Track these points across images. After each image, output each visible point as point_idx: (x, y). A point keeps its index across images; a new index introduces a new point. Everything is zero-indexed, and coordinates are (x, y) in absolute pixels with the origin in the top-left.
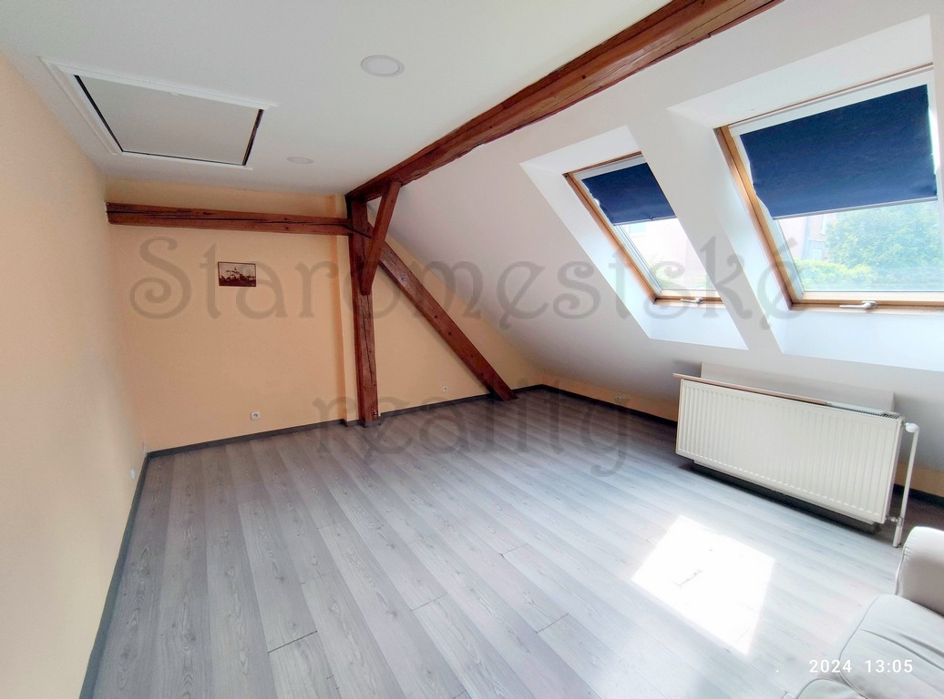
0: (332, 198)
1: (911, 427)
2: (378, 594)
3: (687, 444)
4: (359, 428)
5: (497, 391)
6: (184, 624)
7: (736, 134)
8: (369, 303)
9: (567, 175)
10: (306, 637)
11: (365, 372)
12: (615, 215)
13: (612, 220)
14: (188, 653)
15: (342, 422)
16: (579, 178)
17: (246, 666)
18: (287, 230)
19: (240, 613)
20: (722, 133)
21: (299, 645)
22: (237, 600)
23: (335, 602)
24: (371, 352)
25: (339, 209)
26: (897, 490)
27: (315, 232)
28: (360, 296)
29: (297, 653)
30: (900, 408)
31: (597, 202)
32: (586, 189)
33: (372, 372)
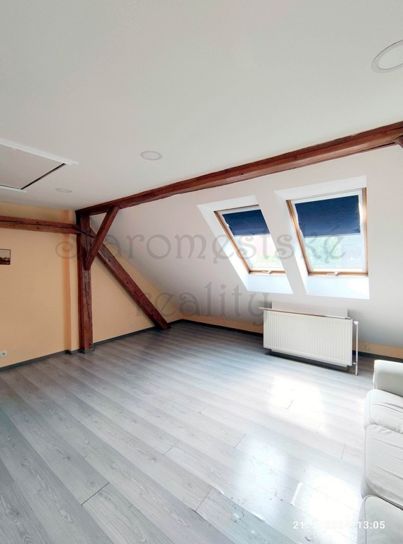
0: (66, 212)
1: (356, 323)
2: (138, 451)
3: (268, 343)
4: (80, 354)
5: (161, 324)
6: (4, 506)
7: (293, 203)
8: (89, 275)
9: (215, 212)
10: (104, 489)
11: (86, 318)
12: (236, 232)
13: (234, 234)
14: (18, 523)
15: (68, 352)
16: (221, 214)
17: (69, 518)
18: (38, 229)
19: (47, 487)
20: (288, 202)
21: (101, 494)
22: (40, 479)
23: (113, 462)
24: (89, 305)
25: (72, 218)
26: (354, 353)
27: (56, 232)
28: (83, 271)
29: (102, 499)
30: (351, 315)
31: (228, 225)
32: (223, 219)
33: (90, 318)
